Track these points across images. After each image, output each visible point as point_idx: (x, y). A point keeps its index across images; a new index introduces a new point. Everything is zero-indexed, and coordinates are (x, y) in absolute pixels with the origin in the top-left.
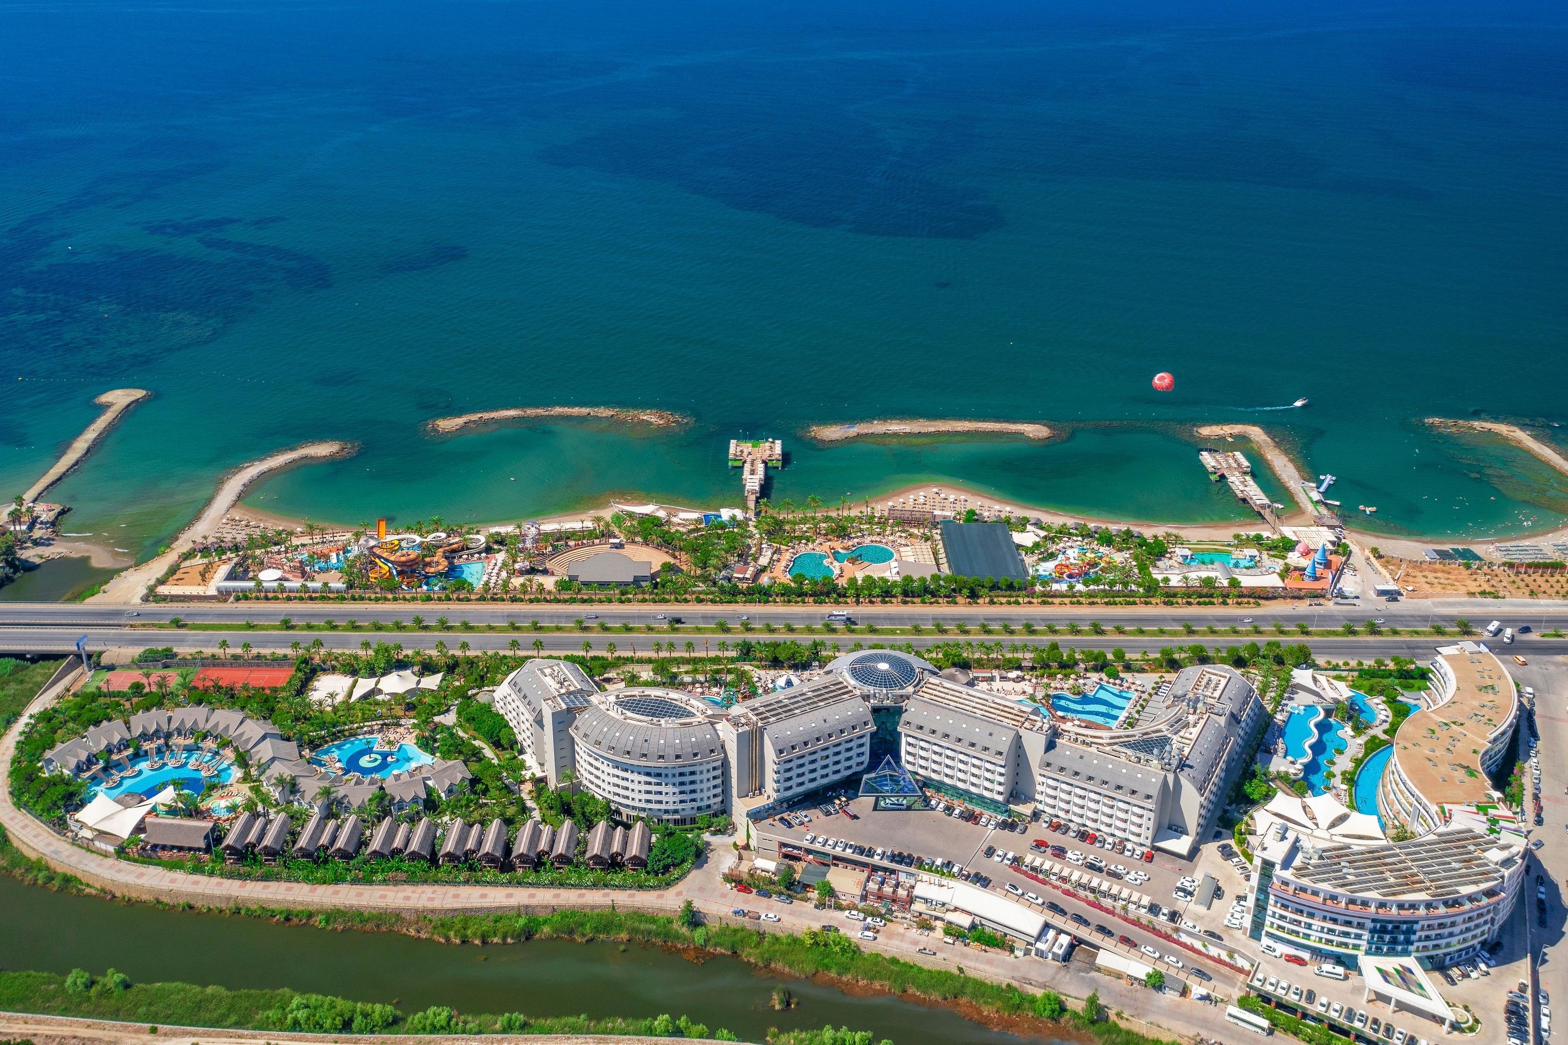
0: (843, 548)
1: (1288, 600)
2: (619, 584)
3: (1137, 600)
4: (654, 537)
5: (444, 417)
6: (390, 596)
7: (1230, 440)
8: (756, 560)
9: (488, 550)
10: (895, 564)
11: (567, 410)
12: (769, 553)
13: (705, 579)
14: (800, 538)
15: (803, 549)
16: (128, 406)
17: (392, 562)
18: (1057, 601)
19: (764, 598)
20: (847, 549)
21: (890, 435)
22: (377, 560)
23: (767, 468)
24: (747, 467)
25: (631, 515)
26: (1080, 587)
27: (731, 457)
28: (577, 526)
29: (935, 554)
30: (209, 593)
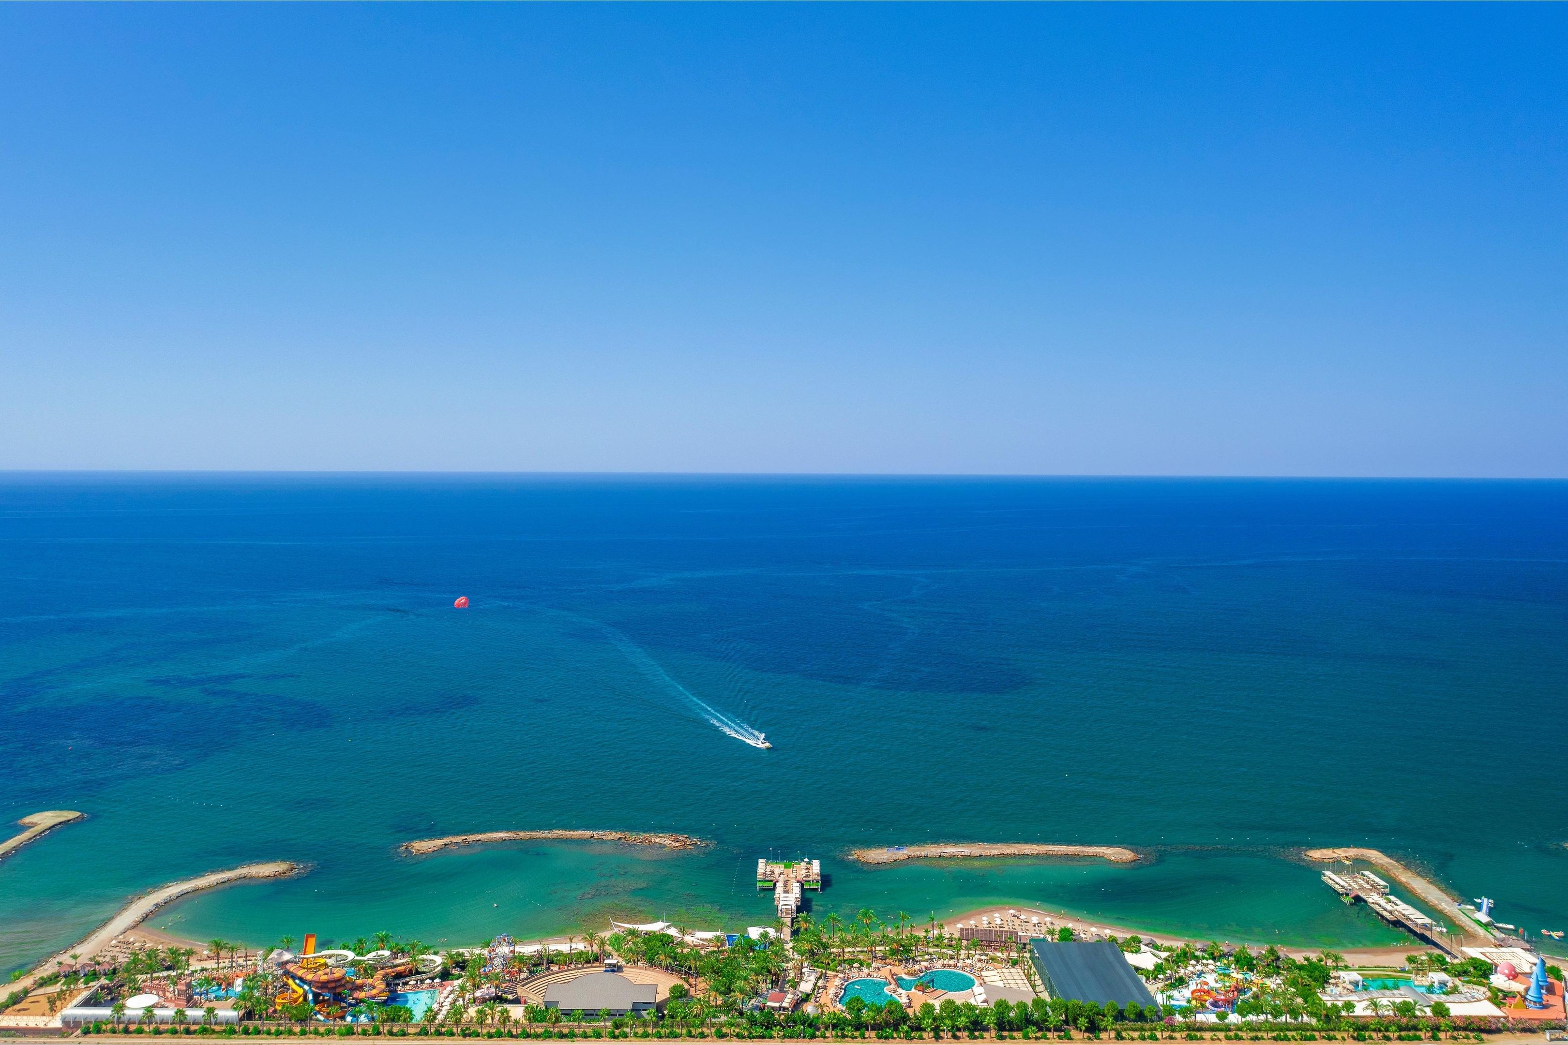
0: (907, 974)
1: (1518, 1034)
2: (611, 1014)
3: (1316, 1034)
4: (662, 957)
5: (421, 838)
6: (297, 1029)
7: (1347, 862)
8: (795, 985)
9: (445, 975)
10: (981, 990)
11: (569, 834)
12: (812, 978)
13: (728, 1008)
14: (851, 962)
15: (855, 975)
16: (53, 826)
17: (309, 983)
18: (1207, 1035)
19: (810, 1031)
20: (913, 974)
21: (945, 858)
22: (290, 982)
23: (803, 889)
24: (779, 889)
25: (633, 933)
26: (1234, 1018)
27: (759, 877)
28: (565, 948)
29: (1029, 977)
30: (51, 1025)
